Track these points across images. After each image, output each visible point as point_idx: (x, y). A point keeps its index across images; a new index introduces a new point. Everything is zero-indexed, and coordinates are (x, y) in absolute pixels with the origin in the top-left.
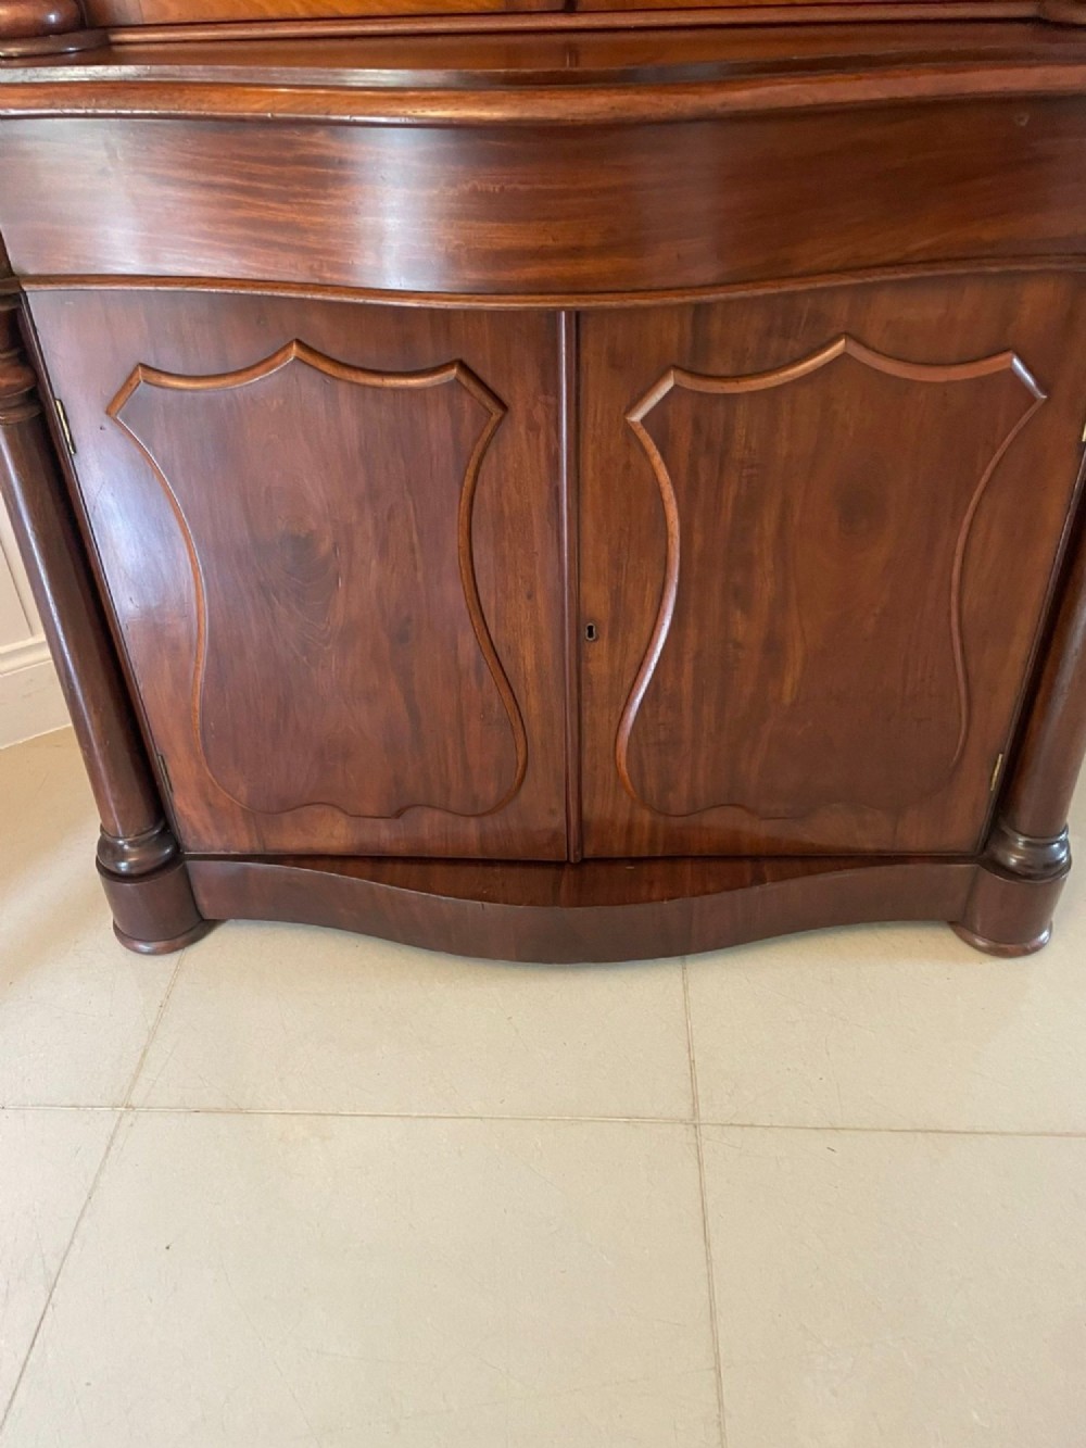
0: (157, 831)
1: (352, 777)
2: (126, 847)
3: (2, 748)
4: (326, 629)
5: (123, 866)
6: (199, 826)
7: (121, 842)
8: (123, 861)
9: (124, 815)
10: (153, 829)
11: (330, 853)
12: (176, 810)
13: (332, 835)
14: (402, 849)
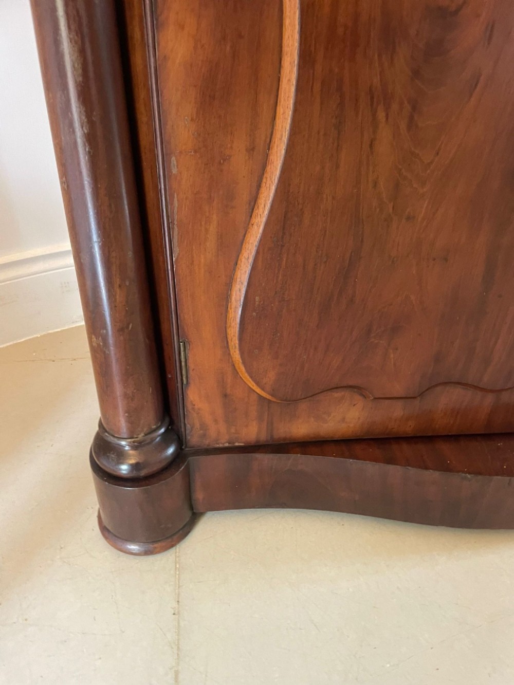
0: (162, 430)
1: (392, 356)
2: (127, 448)
3: (2, 346)
4: (432, 162)
5: (124, 469)
6: (208, 419)
7: (123, 443)
8: (122, 463)
9: (133, 416)
10: (159, 428)
11: (336, 438)
12: (189, 406)
13: (343, 420)
14: (409, 428)
